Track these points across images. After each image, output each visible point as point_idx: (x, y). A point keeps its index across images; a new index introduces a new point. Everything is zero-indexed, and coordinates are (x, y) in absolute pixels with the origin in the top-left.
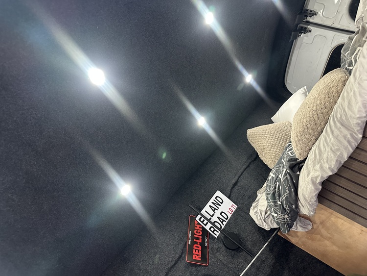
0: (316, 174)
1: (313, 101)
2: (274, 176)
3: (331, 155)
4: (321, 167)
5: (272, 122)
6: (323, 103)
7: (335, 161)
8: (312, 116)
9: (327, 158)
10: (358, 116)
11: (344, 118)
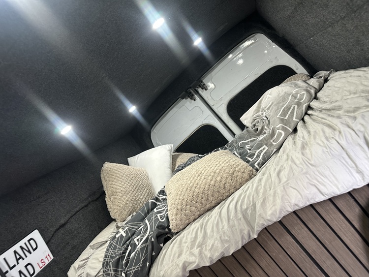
0: (191, 258)
1: (212, 174)
2: (124, 235)
3: (218, 244)
4: (201, 253)
5: (127, 164)
6: (223, 183)
7: (220, 252)
8: (206, 189)
9: (213, 245)
10: (269, 218)
11: (249, 212)
